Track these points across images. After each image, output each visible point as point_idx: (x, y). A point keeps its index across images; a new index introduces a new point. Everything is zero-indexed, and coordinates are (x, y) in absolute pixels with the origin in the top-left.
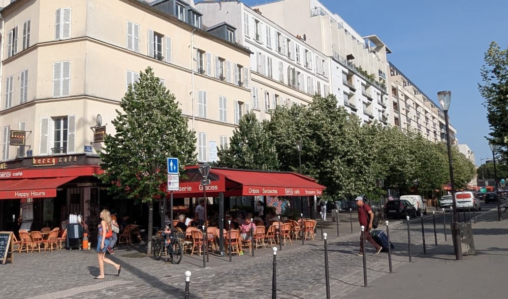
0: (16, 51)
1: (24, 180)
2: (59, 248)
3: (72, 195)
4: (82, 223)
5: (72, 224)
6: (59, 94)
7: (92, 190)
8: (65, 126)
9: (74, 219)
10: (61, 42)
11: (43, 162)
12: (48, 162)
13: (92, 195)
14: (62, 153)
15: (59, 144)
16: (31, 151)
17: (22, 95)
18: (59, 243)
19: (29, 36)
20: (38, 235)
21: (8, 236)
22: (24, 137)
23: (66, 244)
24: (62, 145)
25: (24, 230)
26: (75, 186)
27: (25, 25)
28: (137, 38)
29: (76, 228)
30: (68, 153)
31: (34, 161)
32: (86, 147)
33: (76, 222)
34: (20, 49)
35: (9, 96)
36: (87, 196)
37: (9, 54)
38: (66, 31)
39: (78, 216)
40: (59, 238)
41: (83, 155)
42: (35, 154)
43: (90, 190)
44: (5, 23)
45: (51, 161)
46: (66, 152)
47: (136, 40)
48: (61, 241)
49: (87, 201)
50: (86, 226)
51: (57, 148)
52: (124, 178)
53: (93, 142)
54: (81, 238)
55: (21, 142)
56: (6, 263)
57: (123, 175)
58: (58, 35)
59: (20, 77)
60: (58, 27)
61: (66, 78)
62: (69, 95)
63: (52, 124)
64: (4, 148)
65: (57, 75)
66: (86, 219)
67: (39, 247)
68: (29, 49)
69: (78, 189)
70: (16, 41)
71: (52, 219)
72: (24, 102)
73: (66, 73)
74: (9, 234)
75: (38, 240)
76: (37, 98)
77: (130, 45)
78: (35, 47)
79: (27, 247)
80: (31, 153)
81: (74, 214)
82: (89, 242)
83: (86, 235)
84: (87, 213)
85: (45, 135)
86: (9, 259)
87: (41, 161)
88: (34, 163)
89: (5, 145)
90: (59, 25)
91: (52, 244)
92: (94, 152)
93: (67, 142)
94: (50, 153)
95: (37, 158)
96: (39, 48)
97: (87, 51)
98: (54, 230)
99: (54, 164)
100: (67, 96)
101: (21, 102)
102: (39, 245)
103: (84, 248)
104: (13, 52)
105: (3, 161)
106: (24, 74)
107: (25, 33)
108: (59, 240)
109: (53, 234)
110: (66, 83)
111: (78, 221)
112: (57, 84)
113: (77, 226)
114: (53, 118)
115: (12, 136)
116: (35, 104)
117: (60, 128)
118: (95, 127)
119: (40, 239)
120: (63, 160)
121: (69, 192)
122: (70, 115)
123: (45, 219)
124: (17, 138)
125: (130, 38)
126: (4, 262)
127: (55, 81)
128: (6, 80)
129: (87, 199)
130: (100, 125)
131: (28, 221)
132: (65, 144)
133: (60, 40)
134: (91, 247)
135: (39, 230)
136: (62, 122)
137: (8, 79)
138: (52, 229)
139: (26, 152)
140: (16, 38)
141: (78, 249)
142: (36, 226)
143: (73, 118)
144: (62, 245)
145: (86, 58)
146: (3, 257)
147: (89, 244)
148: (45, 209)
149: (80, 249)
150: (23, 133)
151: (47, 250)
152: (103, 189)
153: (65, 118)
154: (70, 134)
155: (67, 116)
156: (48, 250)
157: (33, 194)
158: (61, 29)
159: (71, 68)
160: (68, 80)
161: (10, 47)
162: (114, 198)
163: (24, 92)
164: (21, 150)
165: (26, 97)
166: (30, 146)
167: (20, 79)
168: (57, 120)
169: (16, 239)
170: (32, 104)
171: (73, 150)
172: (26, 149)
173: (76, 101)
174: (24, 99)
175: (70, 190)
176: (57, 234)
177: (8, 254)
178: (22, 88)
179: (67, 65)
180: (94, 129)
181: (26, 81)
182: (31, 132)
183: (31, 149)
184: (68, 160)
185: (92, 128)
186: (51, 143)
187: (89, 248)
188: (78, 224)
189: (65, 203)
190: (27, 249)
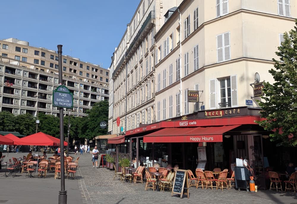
0: (190, 33)
1: (198, 128)
2: (229, 187)
3: (238, 141)
4: (248, 167)
5: (239, 167)
7: (255, 137)
8: (229, 85)
9: (240, 162)
11: (213, 114)
12: (217, 114)
13: (255, 142)
14: (227, 107)
15: (224, 100)
16: (204, 106)
17: (195, 65)
18: (228, 182)
19: (197, 19)
20: (210, 174)
21: (184, 174)
22: (197, 95)
23: (235, 185)
24: (227, 101)
25: (200, 169)
26: (240, 134)
27: (195, 12)
28: (287, 4)
29: (243, 170)
30: (232, 106)
31: (206, 114)
32: (247, 101)
33: (242, 166)
34: (192, 30)
35: (186, 67)
36: (251, 142)
37: (186, 36)
38: (225, 9)
39: (243, 160)
40: (228, 179)
41: (245, 107)
42: (206, 109)
43: (253, 137)
44: (182, 15)
45: (219, 113)
46: (231, 106)
47: (287, 7)
48: (230, 182)
49: (251, 147)
50: (251, 170)
51: (223, 103)
52: (286, 124)
53: (253, 97)
54: (248, 180)
55: (196, 100)
56: (183, 197)
57: (285, 122)
58: (218, 13)
59: (193, 51)
60: (218, 7)
61: (227, 46)
62: (230, 60)
63: (218, 83)
64: (186, 105)
65: (220, 44)
66: (251, 163)
67: (212, 185)
68: (198, 28)
69: (243, 135)
70: (190, 25)
71: (222, 161)
72: (196, 69)
73: (227, 42)
74: (184, 172)
75: (210, 179)
76: (206, 65)
77: (281, 11)
78: (203, 26)
79: (202, 184)
80: (204, 108)
81: (240, 158)
82: (256, 185)
83: (252, 178)
84: (252, 158)
85: (214, 93)
86: (185, 194)
87: (211, 114)
88: (206, 115)
89: (186, 103)
90: (219, 5)
91: (222, 184)
92: (255, 105)
93: (231, 98)
94: (218, 107)
95: (208, 111)
96: (205, 26)
97: (243, 21)
98: (224, 171)
99: (221, 116)
100: (228, 60)
101: (195, 70)
102: (212, 183)
103: (251, 190)
104: (188, 34)
105: (185, 115)
106: (196, 48)
107: (195, 19)
108: (229, 180)
109: (223, 175)
110: (227, 50)
111: (244, 165)
112: (220, 52)
113: (243, 169)
114: (218, 79)
115: (189, 95)
116: (204, 69)
117: (225, 87)
118: (254, 84)
119: (212, 178)
120: (228, 112)
121: (236, 139)
122: (232, 75)
123: (216, 161)
124: (193, 96)
125: (281, 6)
126: (181, 196)
127: (219, 50)
128: (184, 56)
129: (251, 145)
130: (259, 82)
131: (203, 161)
132: (229, 100)
133: (221, 17)
134: (258, 189)
135: (212, 170)
136: (226, 81)
137: (185, 55)
138: (222, 170)
139: (200, 107)
140: (189, 23)
141: (246, 190)
142: (209, 167)
143: (235, 77)
144: (232, 185)
145: (242, 27)
146: (181, 192)
147: (256, 187)
148: (216, 153)
149: (248, 190)
150: (197, 92)
151: (218, 188)
152: (266, 137)
153: (228, 78)
154: (233, 90)
155: (229, 77)
156: (220, 188)
157: (203, 139)
158: (220, 9)
159: (231, 37)
161: (186, 31)
162: (278, 145)
163: (196, 62)
164: (197, 106)
165: (198, 65)
166: (203, 103)
167: (193, 52)
168: (222, 80)
169: (193, 176)
170: (202, 70)
171: (236, 104)
172: (200, 105)
173: (237, 63)
174: (196, 67)
175: (236, 137)
176: (226, 175)
177: (184, 189)
178: (195, 59)
179: (227, 35)
180: (253, 86)
181: (197, 54)
182: (203, 91)
183: (203, 105)
184: (232, 112)
185: (251, 85)
186: (219, 100)
187: (256, 191)
188: (244, 167)
189: (232, 148)
190: (202, 185)
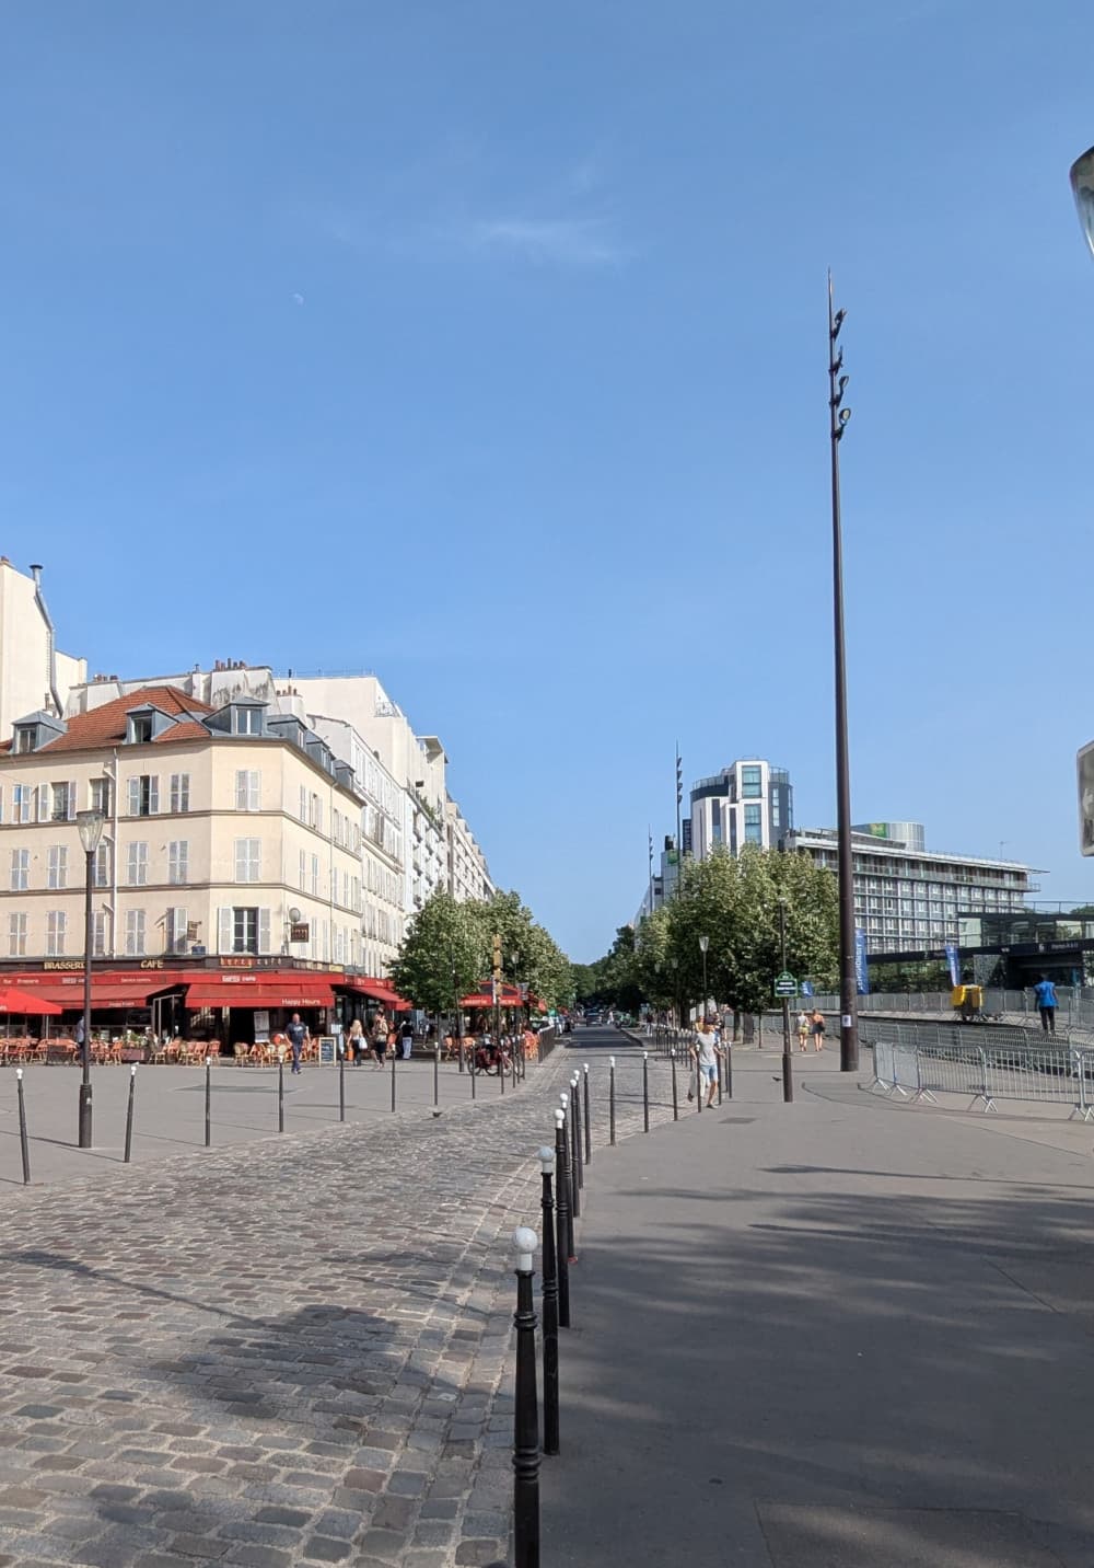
0: (154, 810)
6: (244, 878)
8: (253, 920)
10: (247, 813)
12: (229, 963)
14: (247, 954)
15: (242, 942)
16: (204, 948)
17: (172, 873)
19: (185, 795)
24: (247, 944)
27: (176, 777)
30: (261, 953)
34: (163, 808)
35: (138, 868)
37: (133, 809)
38: (253, 800)
42: (211, 951)
44: (119, 761)
45: (233, 962)
46: (256, 953)
51: (240, 947)
53: (289, 941)
58: (242, 804)
59: (168, 847)
60: (243, 795)
61: (255, 860)
63: (231, 915)
64: (131, 938)
65: (241, 855)
68: (190, 814)
70: (155, 795)
72: (178, 881)
73: (255, 853)
78: (205, 814)
80: (203, 950)
87: (220, 962)
89: (131, 934)
90: (244, 790)
94: (228, 952)
95: (212, 957)
96: (213, 817)
97: (283, 830)
99: (250, 967)
100: (255, 882)
101: (172, 881)
104: (145, 809)
107: (174, 789)
110: (254, 866)
112: (241, 866)
114: (230, 908)
116: (208, 887)
117: (242, 921)
120: (253, 962)
122: (260, 906)
127: (238, 863)
128: (128, 845)
132: (254, 942)
133: (246, 811)
136: (247, 914)
137: (133, 845)
139: (190, 947)
140: (154, 792)
143: (267, 910)
145: (282, 839)
153: (253, 910)
154: (263, 930)
155: (255, 908)
158: (247, 797)
159: (262, 847)
160: (257, 864)
161: (134, 799)
163: (178, 869)
165: (182, 876)
166: (199, 941)
167: (168, 849)
168: (239, 911)
170: (200, 887)
171: (268, 951)
172: (190, 944)
173: (271, 890)
174: (177, 878)
178: (173, 862)
179: (254, 843)
180: (289, 926)
181: (184, 855)
182: (200, 923)
183: (201, 945)
